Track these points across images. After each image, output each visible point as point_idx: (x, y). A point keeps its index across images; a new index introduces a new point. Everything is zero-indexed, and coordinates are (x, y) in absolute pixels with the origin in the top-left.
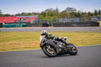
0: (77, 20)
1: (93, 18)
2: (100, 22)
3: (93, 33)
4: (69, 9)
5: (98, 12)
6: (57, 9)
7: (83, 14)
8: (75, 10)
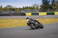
0: (13, 12)
1: (22, 11)
2: (26, 13)
3: (22, 20)
4: (9, 6)
5: (25, 8)
6: (1, 6)
7: (16, 9)
8: (12, 7)
